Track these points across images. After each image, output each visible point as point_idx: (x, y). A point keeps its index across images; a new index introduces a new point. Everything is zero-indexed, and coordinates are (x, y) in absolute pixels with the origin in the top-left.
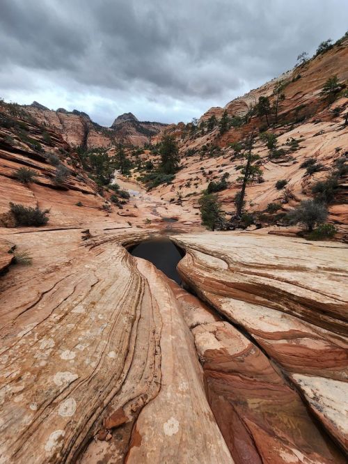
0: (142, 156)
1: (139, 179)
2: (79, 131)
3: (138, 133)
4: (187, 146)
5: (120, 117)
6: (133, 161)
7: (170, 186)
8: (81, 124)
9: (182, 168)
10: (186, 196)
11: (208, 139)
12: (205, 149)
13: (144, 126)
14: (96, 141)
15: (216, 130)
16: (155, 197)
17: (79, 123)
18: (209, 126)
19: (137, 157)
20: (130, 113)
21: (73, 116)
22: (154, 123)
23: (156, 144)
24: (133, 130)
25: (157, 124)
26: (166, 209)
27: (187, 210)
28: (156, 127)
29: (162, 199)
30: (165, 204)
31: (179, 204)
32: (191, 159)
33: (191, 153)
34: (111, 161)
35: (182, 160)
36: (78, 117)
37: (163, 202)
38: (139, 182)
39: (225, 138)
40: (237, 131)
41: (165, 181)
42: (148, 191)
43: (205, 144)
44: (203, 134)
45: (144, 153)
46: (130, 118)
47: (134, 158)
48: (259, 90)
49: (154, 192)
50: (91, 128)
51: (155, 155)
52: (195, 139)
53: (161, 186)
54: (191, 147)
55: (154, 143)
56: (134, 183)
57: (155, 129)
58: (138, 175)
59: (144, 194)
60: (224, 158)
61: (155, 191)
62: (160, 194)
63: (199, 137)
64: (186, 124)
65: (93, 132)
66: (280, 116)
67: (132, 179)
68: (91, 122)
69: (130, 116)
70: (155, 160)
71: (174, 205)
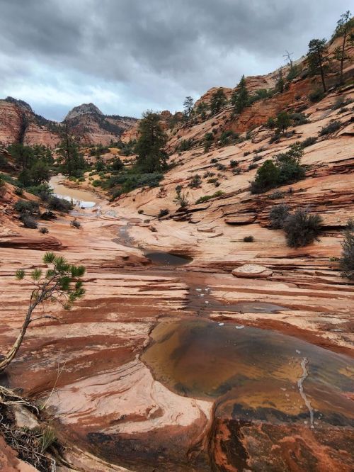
0: (106, 156)
1: (97, 184)
2: (12, 124)
3: (102, 131)
4: (179, 137)
5: (76, 109)
6: (92, 164)
7: (157, 190)
8: (16, 115)
9: (173, 166)
10: (198, 202)
11: (213, 125)
12: (210, 138)
13: (111, 121)
14: (37, 138)
15: (227, 110)
16: (125, 210)
17: (13, 113)
18: (212, 107)
19: (98, 158)
20: (91, 104)
21: (6, 104)
22: (125, 118)
23: (128, 141)
24: (95, 125)
25: (130, 119)
26: (154, 230)
27: (211, 231)
28: (129, 123)
29: (141, 212)
30: (148, 221)
31: (183, 220)
32: (187, 154)
33: (187, 146)
34: (56, 163)
35: (172, 157)
36: (12, 105)
37: (143, 217)
38: (98, 189)
39: (246, 116)
40: (267, 104)
41: (145, 183)
42: (111, 201)
43: (211, 131)
44: (204, 118)
45: (109, 151)
46: (91, 110)
47: (93, 159)
48: (272, 75)
49: (124, 201)
50: (31, 122)
51: (127, 155)
52: (191, 126)
53: (138, 190)
54: (186, 137)
55: (126, 140)
56: (87, 189)
57: (126, 125)
58: (97, 178)
59: (105, 206)
60: (253, 142)
61: (126, 200)
62: (136, 204)
63: (197, 123)
64: (173, 114)
65: (33, 127)
66: (346, 73)
67: (85, 184)
68: (32, 113)
69: (91, 107)
70: (126, 161)
71: (171, 221)
